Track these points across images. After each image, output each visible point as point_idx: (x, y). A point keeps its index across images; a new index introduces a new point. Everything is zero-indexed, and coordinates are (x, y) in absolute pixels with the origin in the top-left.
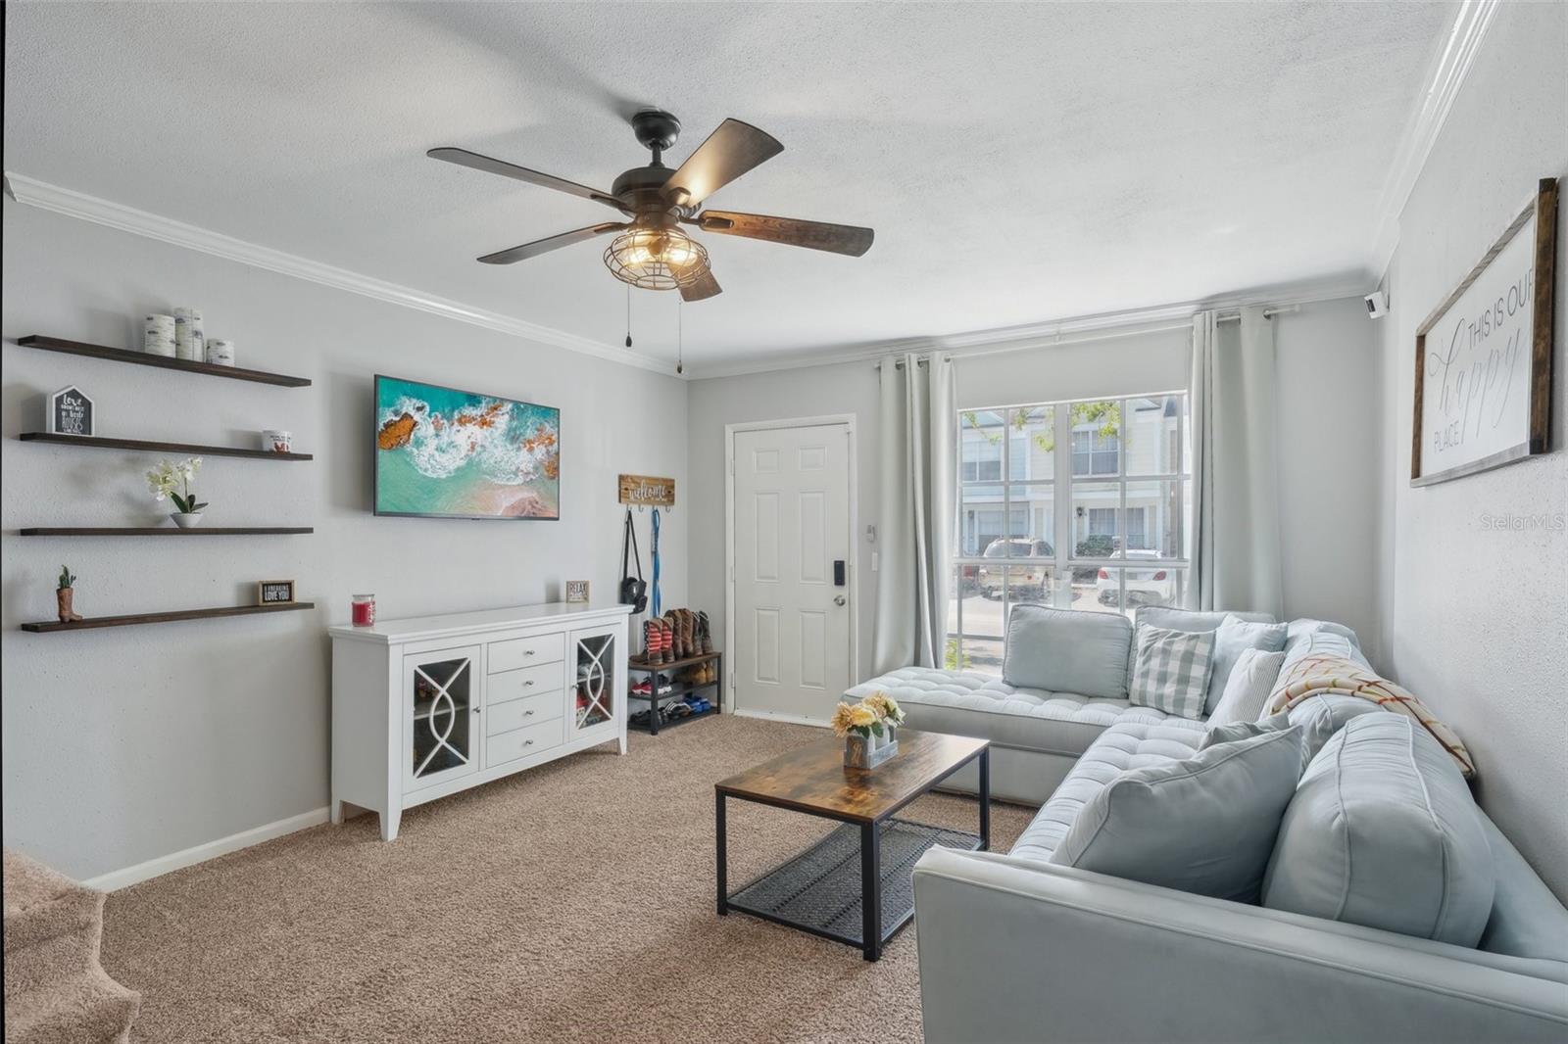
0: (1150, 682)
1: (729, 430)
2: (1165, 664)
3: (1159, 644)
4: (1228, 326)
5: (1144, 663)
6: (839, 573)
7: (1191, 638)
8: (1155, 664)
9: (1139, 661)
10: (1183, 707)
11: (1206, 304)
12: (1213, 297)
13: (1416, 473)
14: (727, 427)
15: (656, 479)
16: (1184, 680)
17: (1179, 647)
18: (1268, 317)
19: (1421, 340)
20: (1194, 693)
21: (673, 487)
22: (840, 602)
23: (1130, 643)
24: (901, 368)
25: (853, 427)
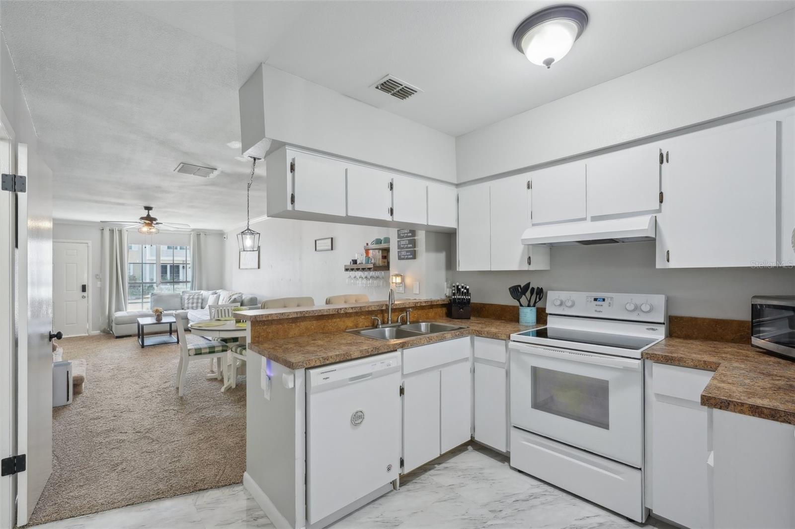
0: (190, 304)
2: (193, 300)
3: (191, 297)
4: (198, 235)
5: (188, 301)
6: (84, 288)
7: (198, 295)
8: (191, 301)
9: (186, 301)
10: (198, 307)
12: (194, 229)
13: (239, 267)
16: (197, 303)
17: (196, 297)
18: (205, 235)
20: (200, 305)
22: (84, 297)
23: (181, 298)
24: (112, 231)
25: (90, 245)
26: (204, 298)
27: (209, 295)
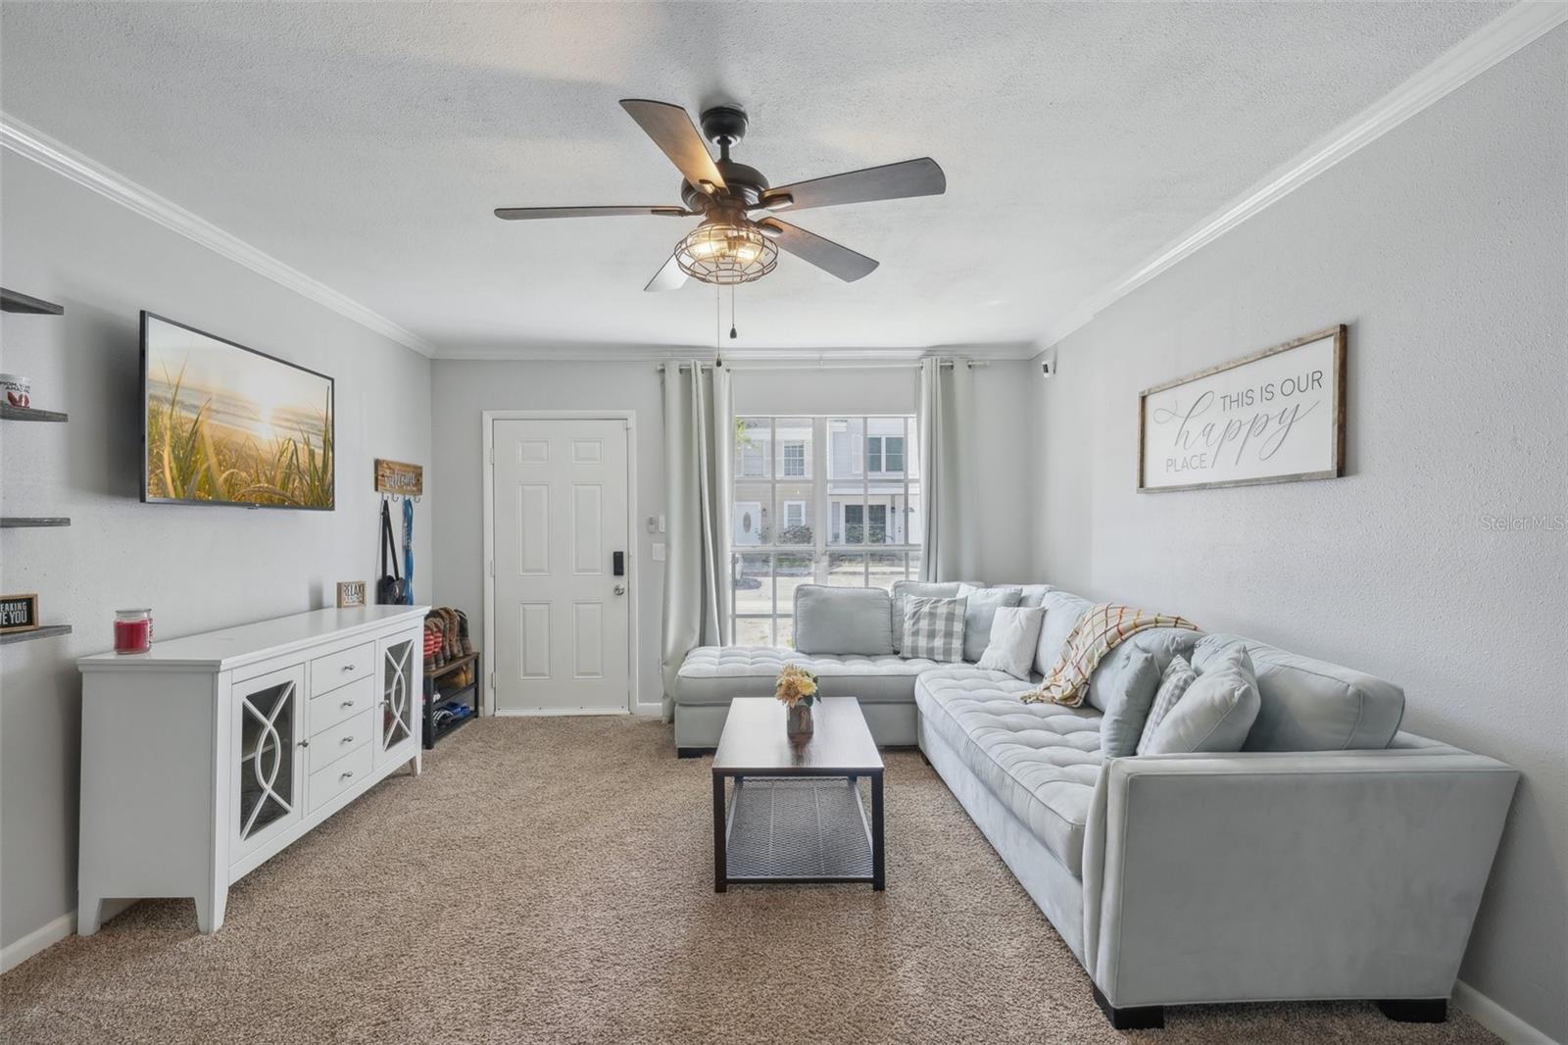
0: (920, 638)
1: (487, 417)
2: (932, 622)
3: (926, 609)
4: (947, 369)
5: (914, 624)
6: (618, 564)
7: (950, 603)
8: (924, 624)
9: (908, 625)
10: (950, 655)
11: (930, 352)
12: (934, 347)
13: (1142, 485)
14: (484, 413)
15: (408, 466)
16: (949, 634)
17: (942, 610)
18: (970, 366)
19: (1144, 399)
20: (957, 644)
21: (421, 475)
22: (618, 592)
23: (893, 610)
24: (686, 373)
25: (632, 423)
26: (974, 617)
27: (995, 606)
